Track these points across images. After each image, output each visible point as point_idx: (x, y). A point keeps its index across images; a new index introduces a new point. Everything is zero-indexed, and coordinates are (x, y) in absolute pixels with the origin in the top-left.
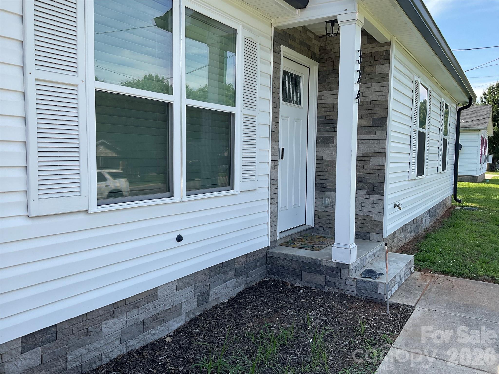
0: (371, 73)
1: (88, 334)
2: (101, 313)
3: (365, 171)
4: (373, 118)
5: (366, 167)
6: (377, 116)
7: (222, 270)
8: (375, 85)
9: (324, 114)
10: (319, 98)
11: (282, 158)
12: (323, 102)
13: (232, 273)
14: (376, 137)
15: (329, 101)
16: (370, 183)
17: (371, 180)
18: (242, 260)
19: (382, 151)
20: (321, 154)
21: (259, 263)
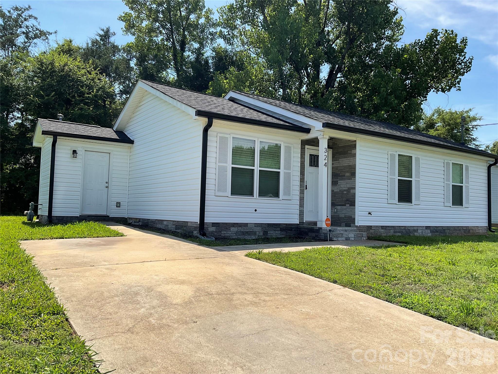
0: (350, 154)
1: (227, 229)
2: (230, 224)
3: (349, 196)
4: (351, 173)
5: (349, 194)
6: (352, 172)
7: (274, 226)
8: (351, 158)
9: (335, 171)
10: (333, 164)
11: (306, 189)
12: (334, 166)
13: (279, 229)
14: (352, 181)
15: (336, 166)
16: (350, 201)
17: (351, 200)
18: (285, 226)
19: (354, 187)
20: (334, 189)
21: (293, 230)
